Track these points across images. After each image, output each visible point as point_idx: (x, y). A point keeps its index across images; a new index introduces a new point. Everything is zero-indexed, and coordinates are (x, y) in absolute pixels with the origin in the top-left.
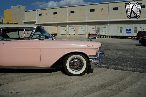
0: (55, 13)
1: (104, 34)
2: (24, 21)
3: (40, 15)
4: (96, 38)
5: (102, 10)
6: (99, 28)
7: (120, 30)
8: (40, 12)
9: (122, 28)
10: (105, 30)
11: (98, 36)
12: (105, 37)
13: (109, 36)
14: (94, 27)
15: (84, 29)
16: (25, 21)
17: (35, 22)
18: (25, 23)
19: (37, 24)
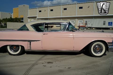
0: (52, 10)
1: (91, 26)
2: (28, 16)
3: (40, 11)
4: (85, 29)
5: (88, 7)
6: (86, 22)
7: (104, 23)
8: (40, 9)
9: (105, 21)
10: (91, 23)
11: (86, 28)
12: (91, 28)
13: (95, 28)
14: (82, 21)
15: (74, 22)
17: (36, 17)
18: (29, 18)
19: (38, 19)
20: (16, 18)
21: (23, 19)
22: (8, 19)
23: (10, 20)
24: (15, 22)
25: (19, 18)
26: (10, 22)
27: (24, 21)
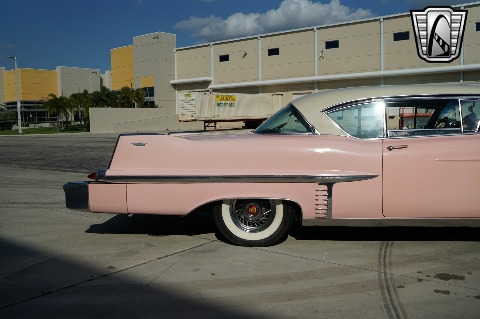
2: (172, 82)
3: (224, 58)
8: (223, 50)
16: (176, 81)
17: (207, 83)
18: (177, 87)
19: (215, 90)
20: (126, 90)
21: (150, 91)
22: (93, 94)
23: (103, 100)
24: (123, 106)
25: (138, 90)
26: (103, 106)
27: (155, 99)
